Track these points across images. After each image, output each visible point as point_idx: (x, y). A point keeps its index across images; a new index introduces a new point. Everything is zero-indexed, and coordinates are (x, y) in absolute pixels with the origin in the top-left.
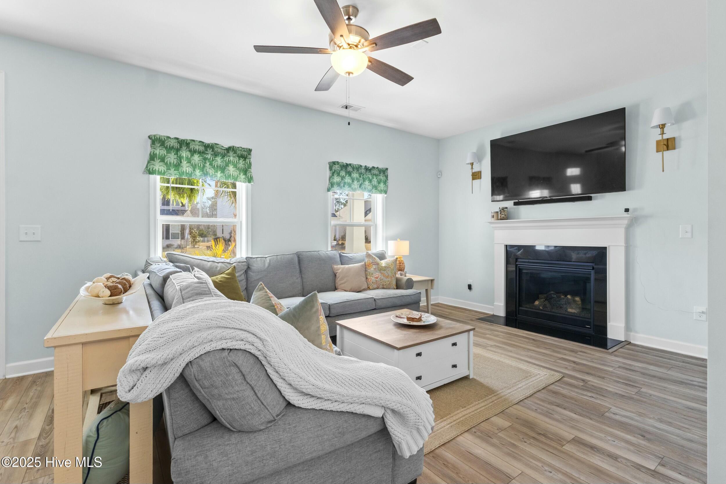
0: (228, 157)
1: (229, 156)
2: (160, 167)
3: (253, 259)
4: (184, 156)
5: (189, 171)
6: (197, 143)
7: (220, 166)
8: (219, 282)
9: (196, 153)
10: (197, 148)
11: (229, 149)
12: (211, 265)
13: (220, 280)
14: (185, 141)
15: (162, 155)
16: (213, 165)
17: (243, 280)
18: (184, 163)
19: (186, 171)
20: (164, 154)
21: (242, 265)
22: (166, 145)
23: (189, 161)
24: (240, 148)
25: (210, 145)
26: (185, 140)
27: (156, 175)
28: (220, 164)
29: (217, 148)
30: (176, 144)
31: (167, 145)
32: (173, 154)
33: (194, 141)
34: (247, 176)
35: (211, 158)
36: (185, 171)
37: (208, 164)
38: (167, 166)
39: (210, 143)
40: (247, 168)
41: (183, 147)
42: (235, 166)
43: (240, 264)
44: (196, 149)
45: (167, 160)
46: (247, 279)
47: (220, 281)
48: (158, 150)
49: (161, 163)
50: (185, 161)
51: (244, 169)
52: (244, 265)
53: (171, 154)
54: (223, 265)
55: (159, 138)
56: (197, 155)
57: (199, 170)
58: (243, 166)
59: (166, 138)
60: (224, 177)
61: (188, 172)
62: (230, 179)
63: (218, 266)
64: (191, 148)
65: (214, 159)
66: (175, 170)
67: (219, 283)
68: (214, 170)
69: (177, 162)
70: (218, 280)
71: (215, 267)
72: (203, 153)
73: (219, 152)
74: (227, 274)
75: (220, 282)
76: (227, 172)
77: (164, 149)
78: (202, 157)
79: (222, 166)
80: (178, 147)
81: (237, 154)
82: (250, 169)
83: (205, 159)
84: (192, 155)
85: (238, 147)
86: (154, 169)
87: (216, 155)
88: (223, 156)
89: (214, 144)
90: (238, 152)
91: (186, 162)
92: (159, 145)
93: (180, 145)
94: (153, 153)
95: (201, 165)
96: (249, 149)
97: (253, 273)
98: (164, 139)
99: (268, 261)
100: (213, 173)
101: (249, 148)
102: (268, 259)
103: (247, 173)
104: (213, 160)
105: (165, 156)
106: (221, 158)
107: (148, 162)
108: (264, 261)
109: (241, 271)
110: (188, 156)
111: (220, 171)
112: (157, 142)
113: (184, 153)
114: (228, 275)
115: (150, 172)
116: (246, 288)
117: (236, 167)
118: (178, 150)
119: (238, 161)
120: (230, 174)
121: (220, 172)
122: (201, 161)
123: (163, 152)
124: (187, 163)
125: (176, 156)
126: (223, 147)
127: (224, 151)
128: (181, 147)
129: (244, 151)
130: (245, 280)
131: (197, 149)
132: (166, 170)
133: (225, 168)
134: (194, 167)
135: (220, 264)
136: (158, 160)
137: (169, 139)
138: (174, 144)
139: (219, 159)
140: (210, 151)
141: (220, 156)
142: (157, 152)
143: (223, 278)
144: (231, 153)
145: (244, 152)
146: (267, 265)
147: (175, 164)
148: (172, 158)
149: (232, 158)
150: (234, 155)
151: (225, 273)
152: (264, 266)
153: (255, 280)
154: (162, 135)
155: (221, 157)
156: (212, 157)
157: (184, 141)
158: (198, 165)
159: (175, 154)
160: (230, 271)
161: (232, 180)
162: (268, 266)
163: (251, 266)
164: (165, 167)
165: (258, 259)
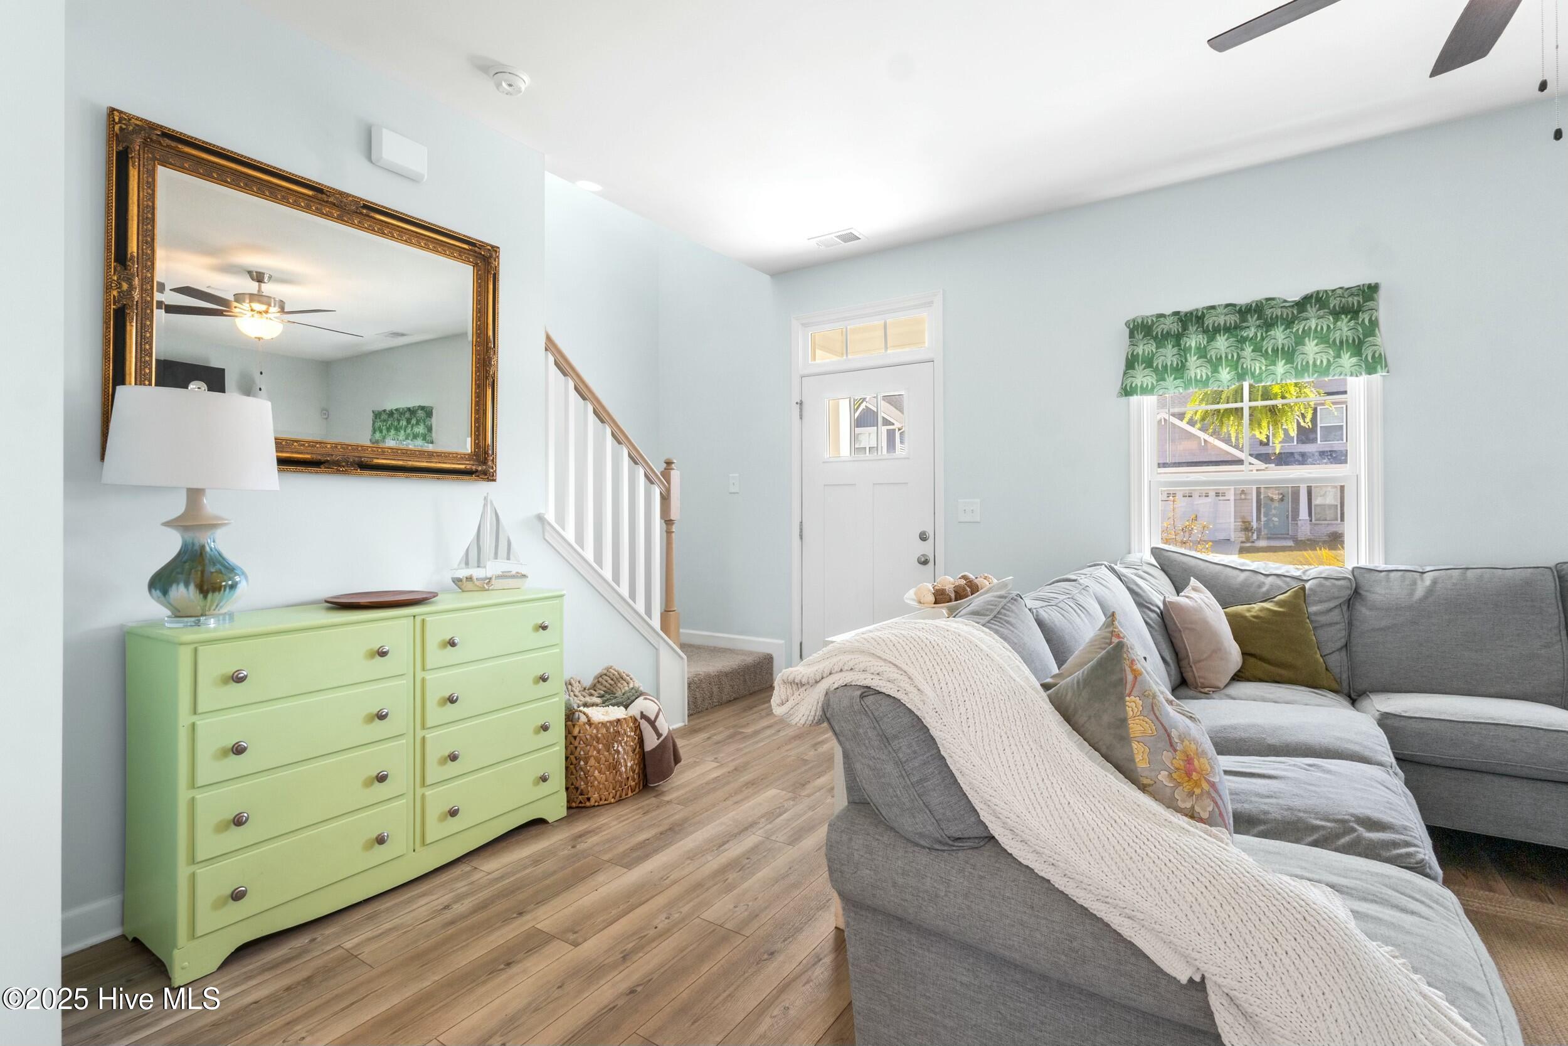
0: (1304, 323)
1: (1307, 319)
2: (1145, 380)
3: (1377, 573)
4: (1193, 345)
5: (1201, 376)
6: (1219, 311)
7: (1283, 348)
8: (1251, 619)
9: (1220, 333)
10: (1221, 320)
11: (1302, 304)
12: (1246, 580)
13: (1255, 614)
14: (1194, 314)
15: (1149, 354)
16: (1264, 349)
17: (1337, 623)
18: (1193, 360)
19: (1196, 376)
20: (1152, 351)
21: (1334, 585)
22: (1155, 333)
23: (1203, 354)
24: (1339, 292)
25: (1254, 305)
26: (1194, 310)
27: (1137, 395)
28: (1283, 344)
29: (1272, 307)
30: (1175, 324)
31: (1157, 333)
32: (1170, 346)
33: (1213, 307)
34: (1364, 356)
35: (1259, 335)
36: (1193, 377)
37: (1248, 349)
38: (1156, 375)
39: (1253, 302)
40: (1361, 336)
41: (1190, 327)
42: (1323, 339)
43: (1328, 583)
44: (1219, 324)
45: (1158, 362)
46: (1350, 624)
47: (1254, 617)
48: (1141, 347)
49: (1147, 371)
50: (1195, 355)
51: (1354, 340)
52: (1341, 588)
53: (1165, 348)
54: (1279, 582)
55: (1142, 322)
56: (1224, 335)
57: (1228, 369)
58: (1349, 333)
59: (1154, 319)
60: (1294, 373)
61: (1199, 377)
62: (1306, 374)
63: (1264, 583)
64: (1208, 325)
65: (1264, 335)
66: (1175, 379)
67: (1251, 621)
68: (1266, 360)
69: (1179, 362)
70: (1253, 614)
71: (1257, 583)
72: (1236, 327)
73: (1277, 316)
74: (1279, 604)
75: (1254, 620)
76: (1298, 359)
77: (1152, 341)
78: (1234, 339)
79: (1289, 348)
80: (1180, 330)
81: (1329, 309)
82: (1370, 339)
83: (1243, 340)
84: (1212, 339)
85: (1333, 291)
86: (1133, 385)
87: (1269, 325)
88: (1289, 323)
89: (1264, 302)
90: (1334, 303)
91: (1195, 358)
92: (1141, 337)
93: (1182, 325)
94: (1132, 353)
95: (1233, 356)
96: (1370, 286)
97: (1371, 609)
98: (1152, 320)
99: (1428, 583)
100: (1263, 368)
101: (1367, 282)
102: (1428, 579)
103: (1364, 348)
104: (1263, 339)
105: (1153, 355)
106: (1285, 329)
107: (1125, 374)
108: (1414, 583)
109: (1329, 600)
110: (1200, 344)
111: (1282, 359)
112: (1138, 332)
113: (1194, 340)
114: (1281, 606)
115: (1127, 391)
116: (1346, 645)
117: (1327, 342)
118: (1178, 338)
119: (1332, 327)
120: (1308, 362)
121: (1284, 361)
122: (1233, 348)
123: (1151, 347)
124: (1198, 359)
125: (1175, 350)
126: (1285, 301)
127: (1289, 311)
128: (1185, 328)
129: (1352, 295)
130: (1342, 626)
131: (1222, 324)
132: (1209, 374)
133: (1294, 351)
134: (1215, 365)
135: (1270, 579)
136: (1142, 364)
137: (1162, 319)
138: (1171, 326)
139: (1279, 335)
140: (1253, 320)
141: (1282, 325)
142: (1140, 350)
143: (1265, 612)
144: (1312, 311)
145: (1350, 299)
146: (1420, 592)
147: (1175, 366)
148: (1168, 355)
149: (1313, 320)
150: (1321, 313)
151: (1275, 599)
152: (1411, 594)
153: (1373, 630)
154: (1149, 314)
155: (1283, 327)
156: (1260, 331)
157: (1191, 313)
158: (1226, 357)
159: (1173, 347)
160: (1289, 596)
161: (1313, 374)
162: (1426, 597)
163: (1367, 591)
164: (1155, 376)
165: (1392, 574)
